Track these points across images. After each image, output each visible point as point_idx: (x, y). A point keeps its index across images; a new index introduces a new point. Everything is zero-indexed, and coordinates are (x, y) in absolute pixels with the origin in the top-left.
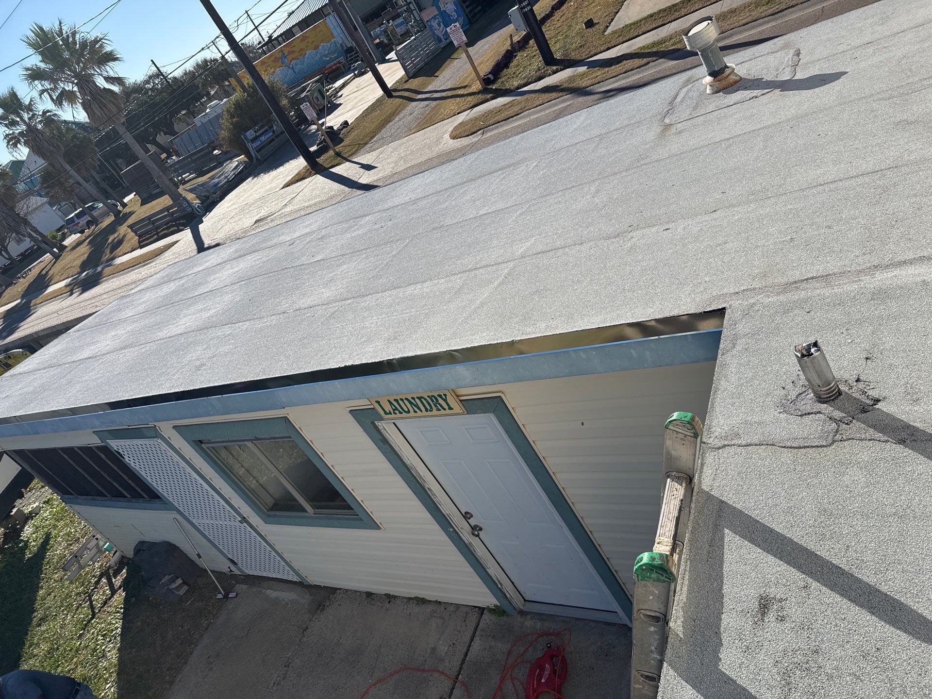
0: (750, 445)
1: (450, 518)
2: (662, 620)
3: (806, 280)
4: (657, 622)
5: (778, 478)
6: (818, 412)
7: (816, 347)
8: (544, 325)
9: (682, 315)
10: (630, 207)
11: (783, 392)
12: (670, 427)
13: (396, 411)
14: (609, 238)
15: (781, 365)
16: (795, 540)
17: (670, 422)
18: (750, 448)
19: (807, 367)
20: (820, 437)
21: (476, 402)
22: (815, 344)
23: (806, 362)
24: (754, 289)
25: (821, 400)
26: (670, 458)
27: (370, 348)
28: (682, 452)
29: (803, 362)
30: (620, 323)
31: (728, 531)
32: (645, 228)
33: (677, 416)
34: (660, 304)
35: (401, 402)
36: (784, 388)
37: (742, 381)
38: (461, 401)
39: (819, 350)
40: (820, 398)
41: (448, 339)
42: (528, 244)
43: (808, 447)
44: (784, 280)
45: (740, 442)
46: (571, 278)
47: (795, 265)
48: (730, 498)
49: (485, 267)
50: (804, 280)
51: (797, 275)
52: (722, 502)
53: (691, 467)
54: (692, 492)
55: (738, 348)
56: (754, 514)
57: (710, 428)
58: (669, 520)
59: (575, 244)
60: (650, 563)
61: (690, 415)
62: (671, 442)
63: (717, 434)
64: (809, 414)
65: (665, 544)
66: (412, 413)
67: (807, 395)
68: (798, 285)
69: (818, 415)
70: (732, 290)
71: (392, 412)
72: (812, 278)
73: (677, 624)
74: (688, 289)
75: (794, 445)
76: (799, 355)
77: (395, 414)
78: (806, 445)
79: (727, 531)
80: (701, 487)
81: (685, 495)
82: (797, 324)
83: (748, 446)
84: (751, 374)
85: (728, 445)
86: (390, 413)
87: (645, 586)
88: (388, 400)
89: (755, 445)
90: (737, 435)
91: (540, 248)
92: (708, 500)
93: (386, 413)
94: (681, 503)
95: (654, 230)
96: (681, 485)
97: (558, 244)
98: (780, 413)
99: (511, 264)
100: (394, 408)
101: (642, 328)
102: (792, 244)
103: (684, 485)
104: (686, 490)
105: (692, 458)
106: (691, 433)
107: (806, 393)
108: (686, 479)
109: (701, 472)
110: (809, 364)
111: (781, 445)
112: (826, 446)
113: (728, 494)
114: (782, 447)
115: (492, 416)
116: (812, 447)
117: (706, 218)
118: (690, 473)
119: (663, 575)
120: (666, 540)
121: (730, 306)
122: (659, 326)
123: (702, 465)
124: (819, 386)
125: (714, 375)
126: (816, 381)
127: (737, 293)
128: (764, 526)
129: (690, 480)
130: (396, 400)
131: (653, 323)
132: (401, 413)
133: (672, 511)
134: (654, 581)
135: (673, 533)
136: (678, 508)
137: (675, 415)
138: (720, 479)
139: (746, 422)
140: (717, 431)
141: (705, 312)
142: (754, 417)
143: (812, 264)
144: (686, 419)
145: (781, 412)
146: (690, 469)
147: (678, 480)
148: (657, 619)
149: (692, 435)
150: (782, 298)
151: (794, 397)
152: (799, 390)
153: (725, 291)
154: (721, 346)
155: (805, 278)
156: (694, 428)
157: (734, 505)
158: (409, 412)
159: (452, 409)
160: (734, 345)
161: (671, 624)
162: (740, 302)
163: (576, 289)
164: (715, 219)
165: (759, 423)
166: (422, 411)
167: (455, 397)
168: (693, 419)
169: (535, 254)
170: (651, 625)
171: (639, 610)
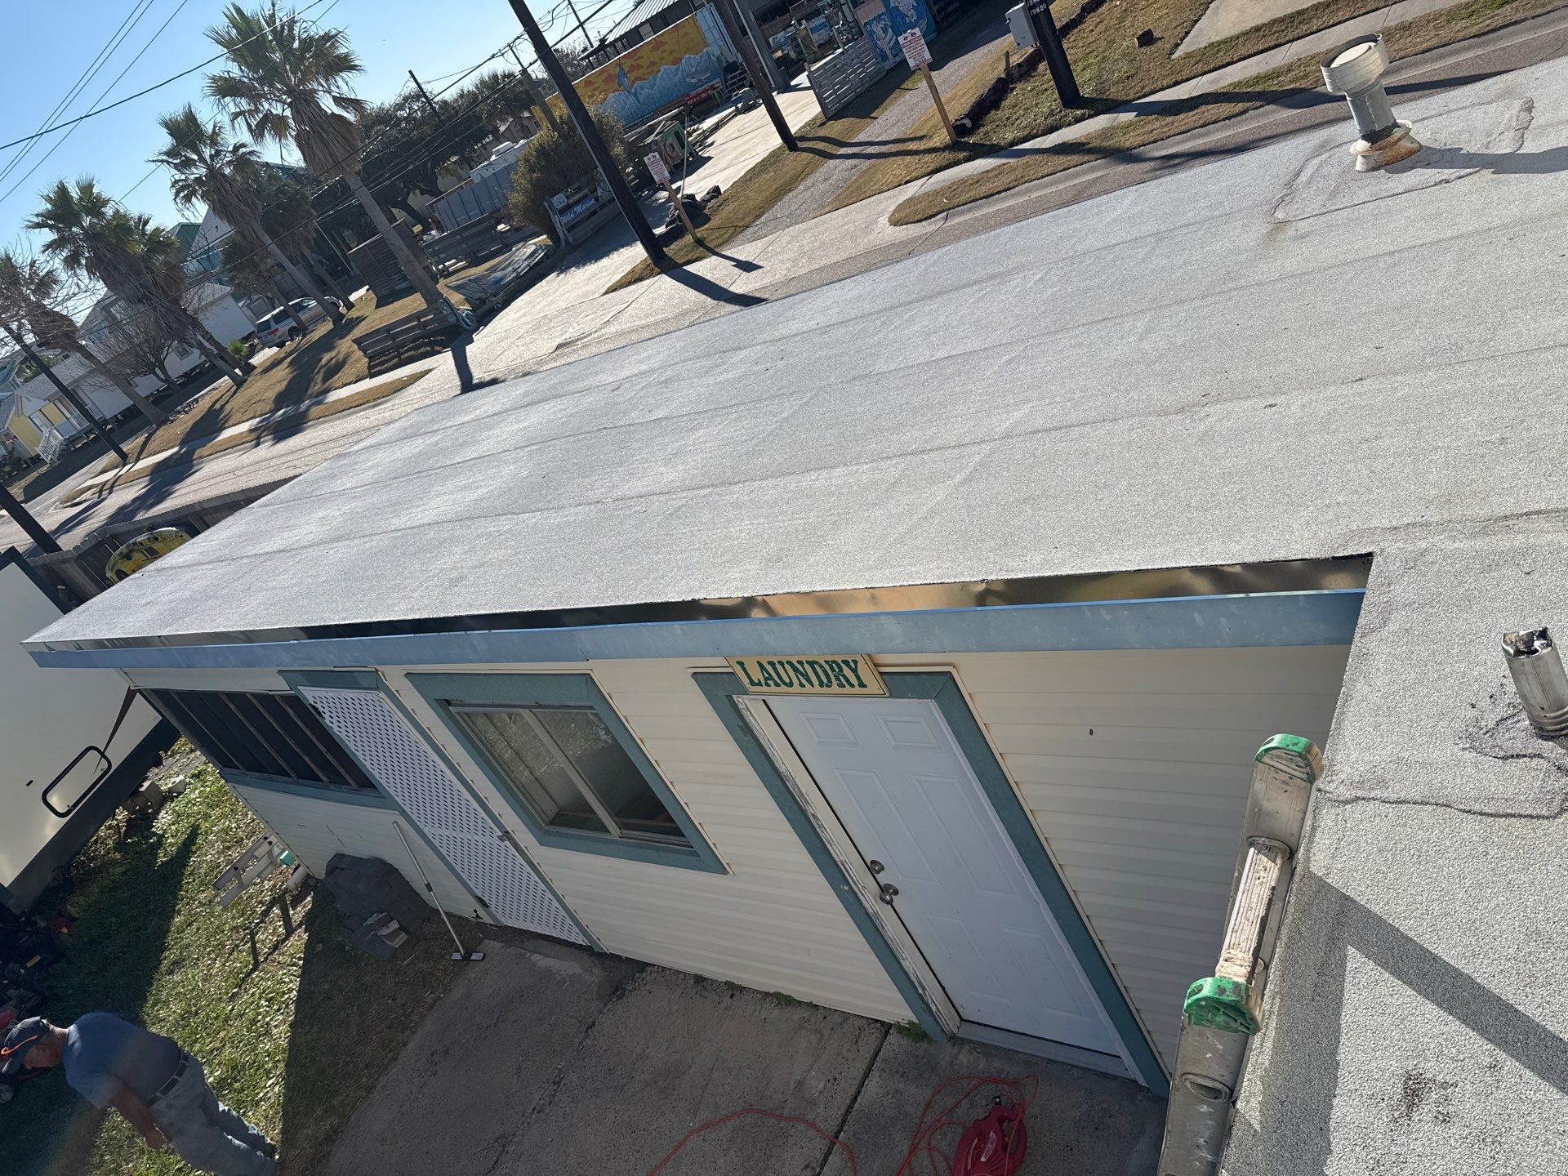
0: (1404, 802)
1: (845, 867)
2: (1227, 1095)
3: (1527, 514)
4: (1215, 1098)
5: (1453, 866)
6: (1535, 756)
7: (1545, 639)
8: (1039, 558)
9: (1293, 560)
10: (1206, 362)
11: (1472, 713)
12: (1266, 759)
13: (769, 682)
14: (1166, 414)
15: (1470, 663)
16: (1478, 981)
17: (1267, 750)
18: (1404, 807)
19: (1524, 673)
20: (1537, 801)
21: (907, 678)
22: (1543, 634)
23: (1523, 665)
24: (1428, 524)
25: (1543, 733)
26: (1258, 813)
27: (735, 574)
28: (1280, 804)
29: (1517, 663)
30: (1178, 565)
31: (1354, 950)
32: (1231, 401)
33: (1279, 743)
34: (1254, 536)
35: (779, 667)
36: (1473, 706)
37: (1396, 687)
38: (880, 673)
39: (1549, 645)
40: (1541, 729)
41: (870, 568)
42: (1018, 415)
43: (1513, 816)
44: (1484, 512)
45: (1385, 795)
46: (1093, 478)
47: (1506, 486)
48: (1360, 892)
49: (941, 448)
50: (1522, 515)
51: (1508, 505)
52: (1347, 898)
53: (1295, 830)
54: (1293, 874)
55: (1391, 627)
56: (1404, 926)
57: (1332, 766)
58: (1248, 920)
59: (1104, 421)
60: (1217, 996)
61: (1303, 741)
62: (1264, 785)
63: (1343, 776)
64: (1518, 756)
65: (1239, 962)
66: (796, 688)
67: (1517, 722)
68: (1511, 522)
69: (1536, 761)
70: (1386, 523)
71: (763, 682)
72: (1539, 512)
73: (1250, 1105)
74: (1305, 514)
75: (1486, 810)
76: (1512, 651)
77: (768, 685)
78: (1509, 811)
79: (1351, 950)
80: (1309, 868)
81: (1279, 880)
82: (1506, 594)
83: (1400, 803)
84: (1413, 675)
85: (1364, 799)
86: (760, 684)
87: (1200, 1034)
88: (759, 663)
89: (1414, 803)
90: (1382, 783)
91: (1040, 423)
92: (1319, 891)
93: (752, 683)
94: (1272, 894)
95: (1248, 404)
96: (1274, 862)
97: (1073, 417)
98: (1464, 749)
99: (986, 448)
100: (766, 675)
101: (1218, 576)
102: (1502, 448)
103: (1279, 861)
104: (1281, 870)
105: (1299, 816)
106: (1303, 773)
107: (1516, 719)
108: (1283, 852)
109: (1311, 842)
110: (1528, 668)
111: (1461, 807)
112: (1547, 818)
113: (1359, 885)
114: (1464, 811)
115: (932, 705)
116: (1521, 816)
117: (1344, 390)
118: (1292, 842)
119: (1236, 1021)
120: (1240, 955)
121: (1382, 550)
122: (1250, 577)
123: (1314, 828)
124: (1543, 709)
125: (1345, 671)
126: (1538, 698)
127: (1395, 528)
128: (1422, 948)
129: (1290, 854)
130: (771, 663)
131: (1238, 569)
132: (777, 685)
133: (1254, 905)
134: (1219, 1027)
135: (1254, 945)
136: (1265, 901)
137: (1277, 740)
138: (1345, 858)
139: (1399, 760)
140: (1344, 771)
141: (1334, 558)
142: (1415, 752)
143: (1539, 487)
144: (1295, 748)
145: (1466, 749)
146: (1292, 835)
147: (1269, 851)
148: (1215, 1093)
149: (1304, 776)
150: (1478, 544)
151: (1491, 725)
152: (1501, 711)
153: (1374, 523)
154: (1361, 621)
155: (1525, 510)
156: (1309, 765)
157: (1368, 906)
158: (791, 684)
159: (865, 686)
160: (1385, 623)
161: (1239, 1105)
162: (1400, 544)
163: (1101, 500)
164: (1360, 395)
165: (1423, 765)
166: (813, 686)
167: (872, 667)
168: (1308, 749)
169: (1031, 433)
170: (1203, 1102)
171: (1183, 1075)
